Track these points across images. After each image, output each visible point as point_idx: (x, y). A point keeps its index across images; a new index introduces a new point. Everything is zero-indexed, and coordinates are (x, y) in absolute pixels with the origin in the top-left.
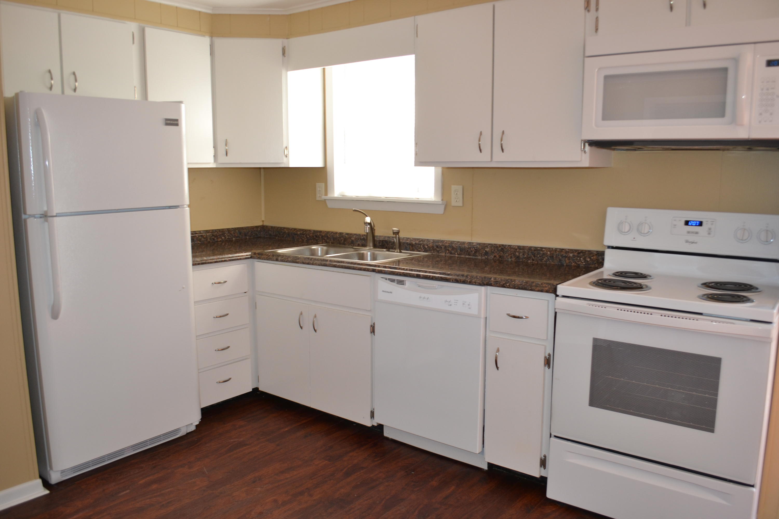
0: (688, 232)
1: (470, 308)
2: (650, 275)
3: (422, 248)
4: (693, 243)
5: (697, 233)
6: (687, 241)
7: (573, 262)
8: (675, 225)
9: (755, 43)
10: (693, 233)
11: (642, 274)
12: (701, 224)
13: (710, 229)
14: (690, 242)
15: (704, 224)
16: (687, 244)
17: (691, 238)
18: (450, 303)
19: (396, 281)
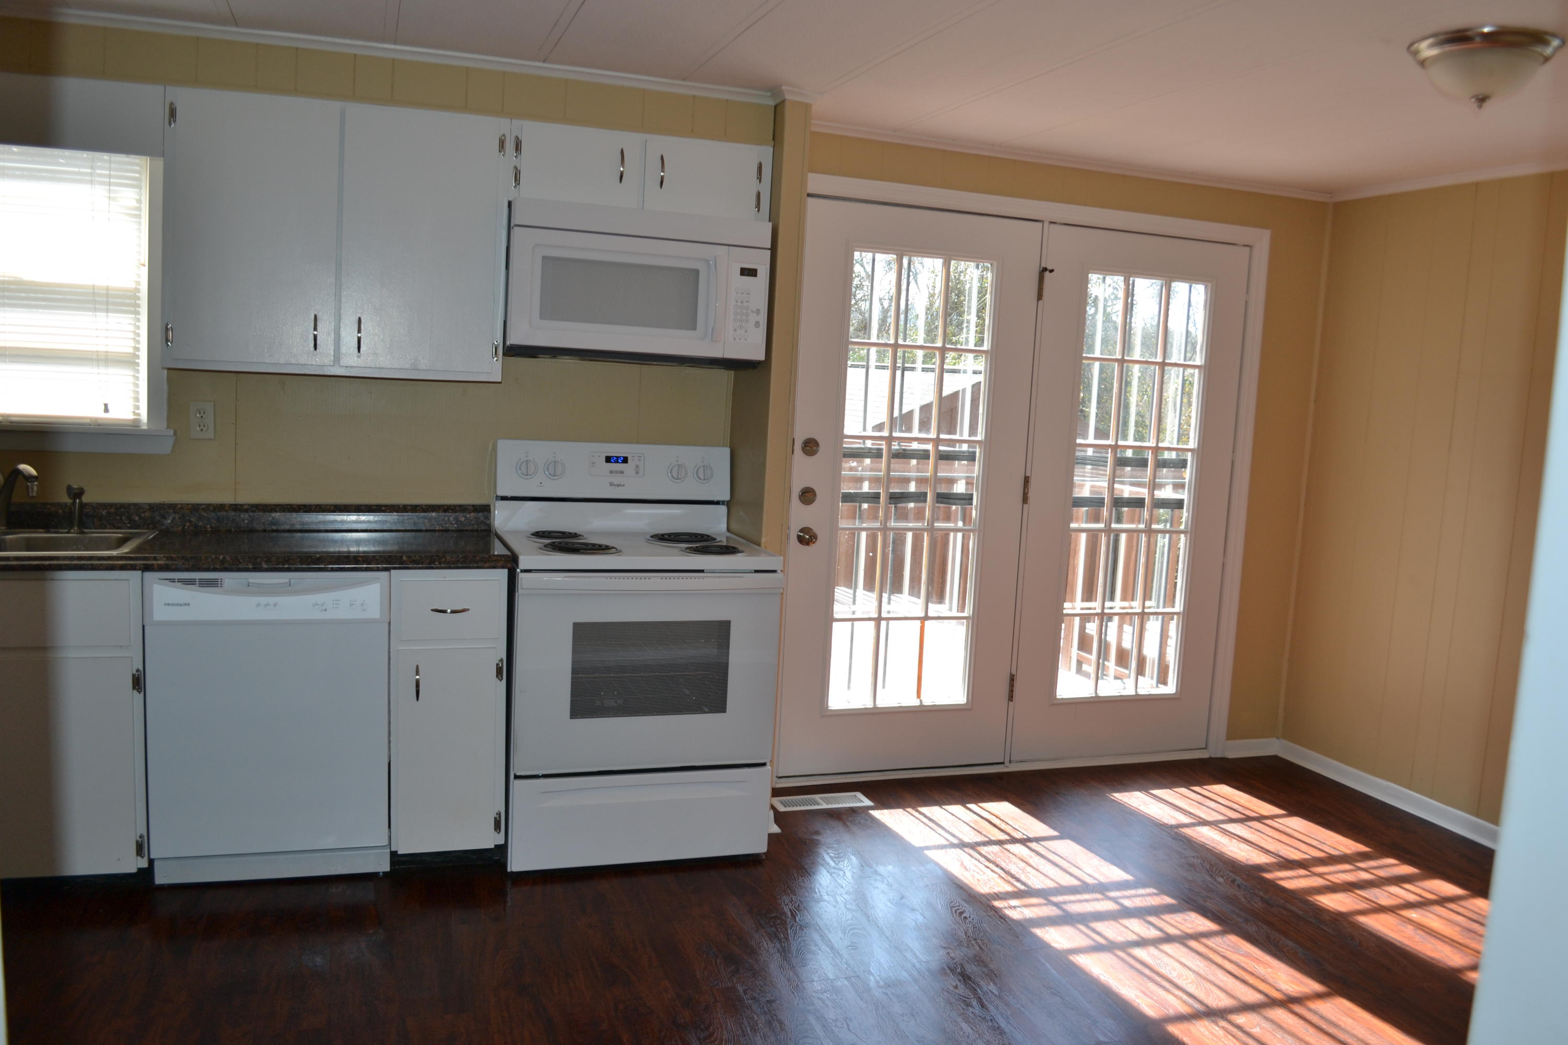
0: (611, 472)
1: (364, 610)
2: (581, 534)
3: (126, 522)
4: (619, 486)
5: (622, 472)
6: (611, 484)
7: (438, 525)
8: (594, 463)
9: (729, 245)
10: (617, 472)
11: (570, 533)
12: (625, 460)
13: (637, 466)
14: (615, 485)
15: (630, 460)
16: (613, 487)
17: (616, 479)
18: (324, 607)
19: (197, 583)
